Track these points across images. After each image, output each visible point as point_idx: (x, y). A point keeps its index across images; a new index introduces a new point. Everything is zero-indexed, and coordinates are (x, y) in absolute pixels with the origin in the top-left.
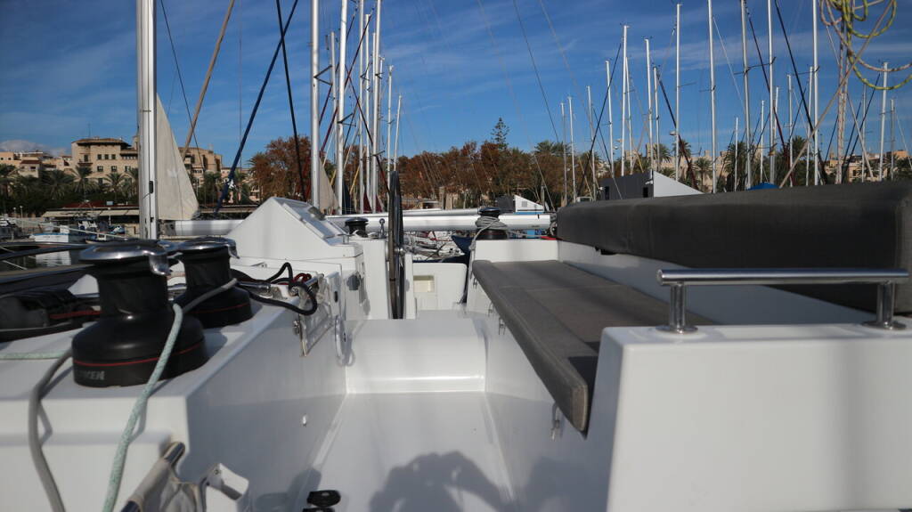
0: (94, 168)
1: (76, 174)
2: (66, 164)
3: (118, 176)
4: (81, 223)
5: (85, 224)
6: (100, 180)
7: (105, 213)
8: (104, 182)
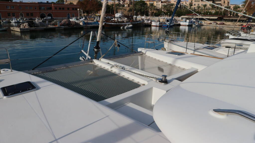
0: (193, 4)
1: (189, 6)
2: (186, 3)
3: (200, 7)
4: (191, 19)
5: (193, 20)
6: (194, 8)
7: (197, 17)
8: (195, 8)
